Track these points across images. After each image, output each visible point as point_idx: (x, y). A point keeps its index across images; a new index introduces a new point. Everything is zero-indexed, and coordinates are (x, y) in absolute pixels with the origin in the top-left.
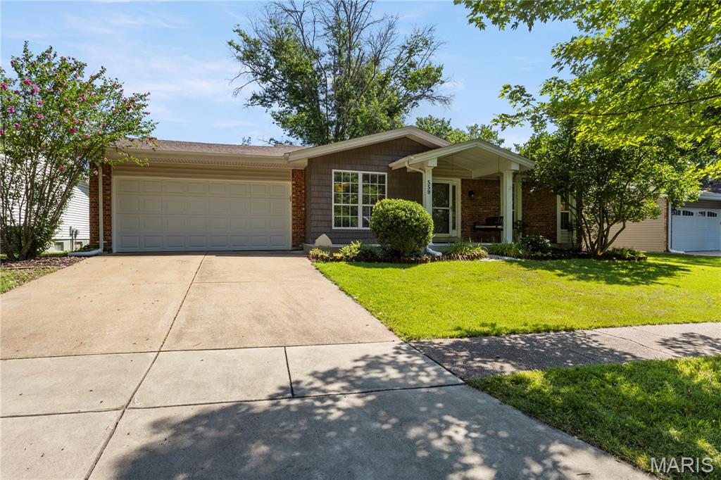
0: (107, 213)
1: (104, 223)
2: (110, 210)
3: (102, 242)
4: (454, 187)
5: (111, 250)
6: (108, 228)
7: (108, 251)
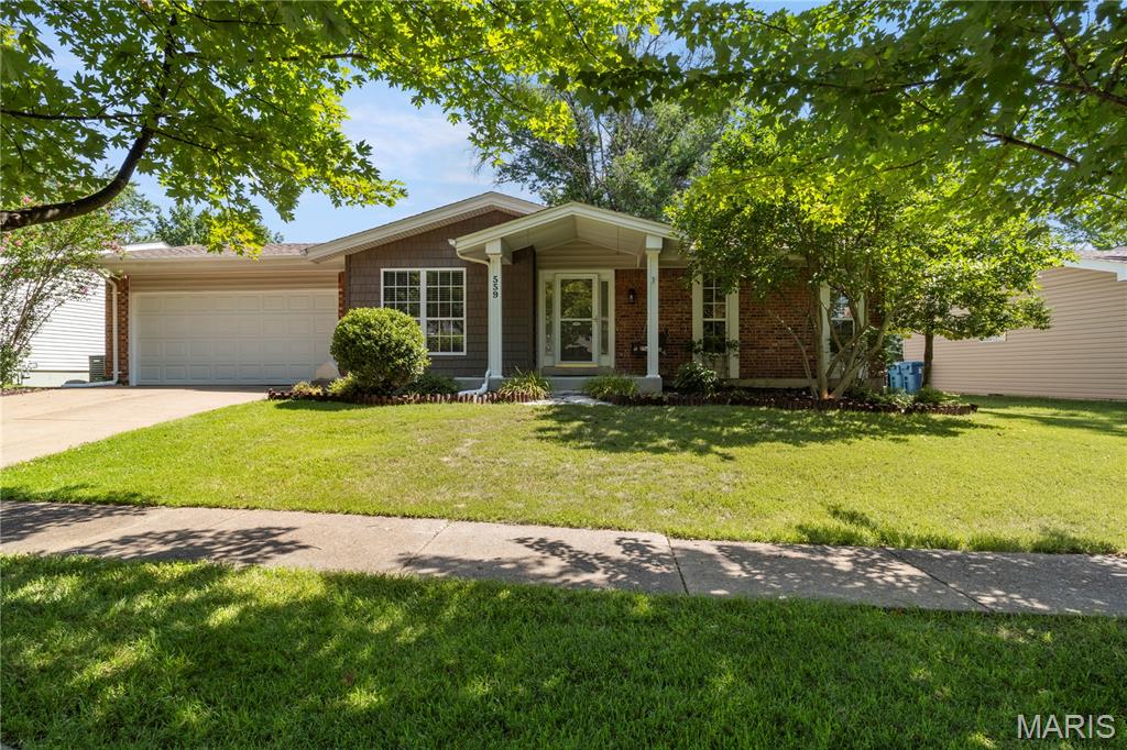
0: (123, 337)
1: (119, 350)
2: (126, 334)
3: (116, 372)
4: (604, 285)
5: (127, 382)
6: (124, 355)
7: (123, 383)
